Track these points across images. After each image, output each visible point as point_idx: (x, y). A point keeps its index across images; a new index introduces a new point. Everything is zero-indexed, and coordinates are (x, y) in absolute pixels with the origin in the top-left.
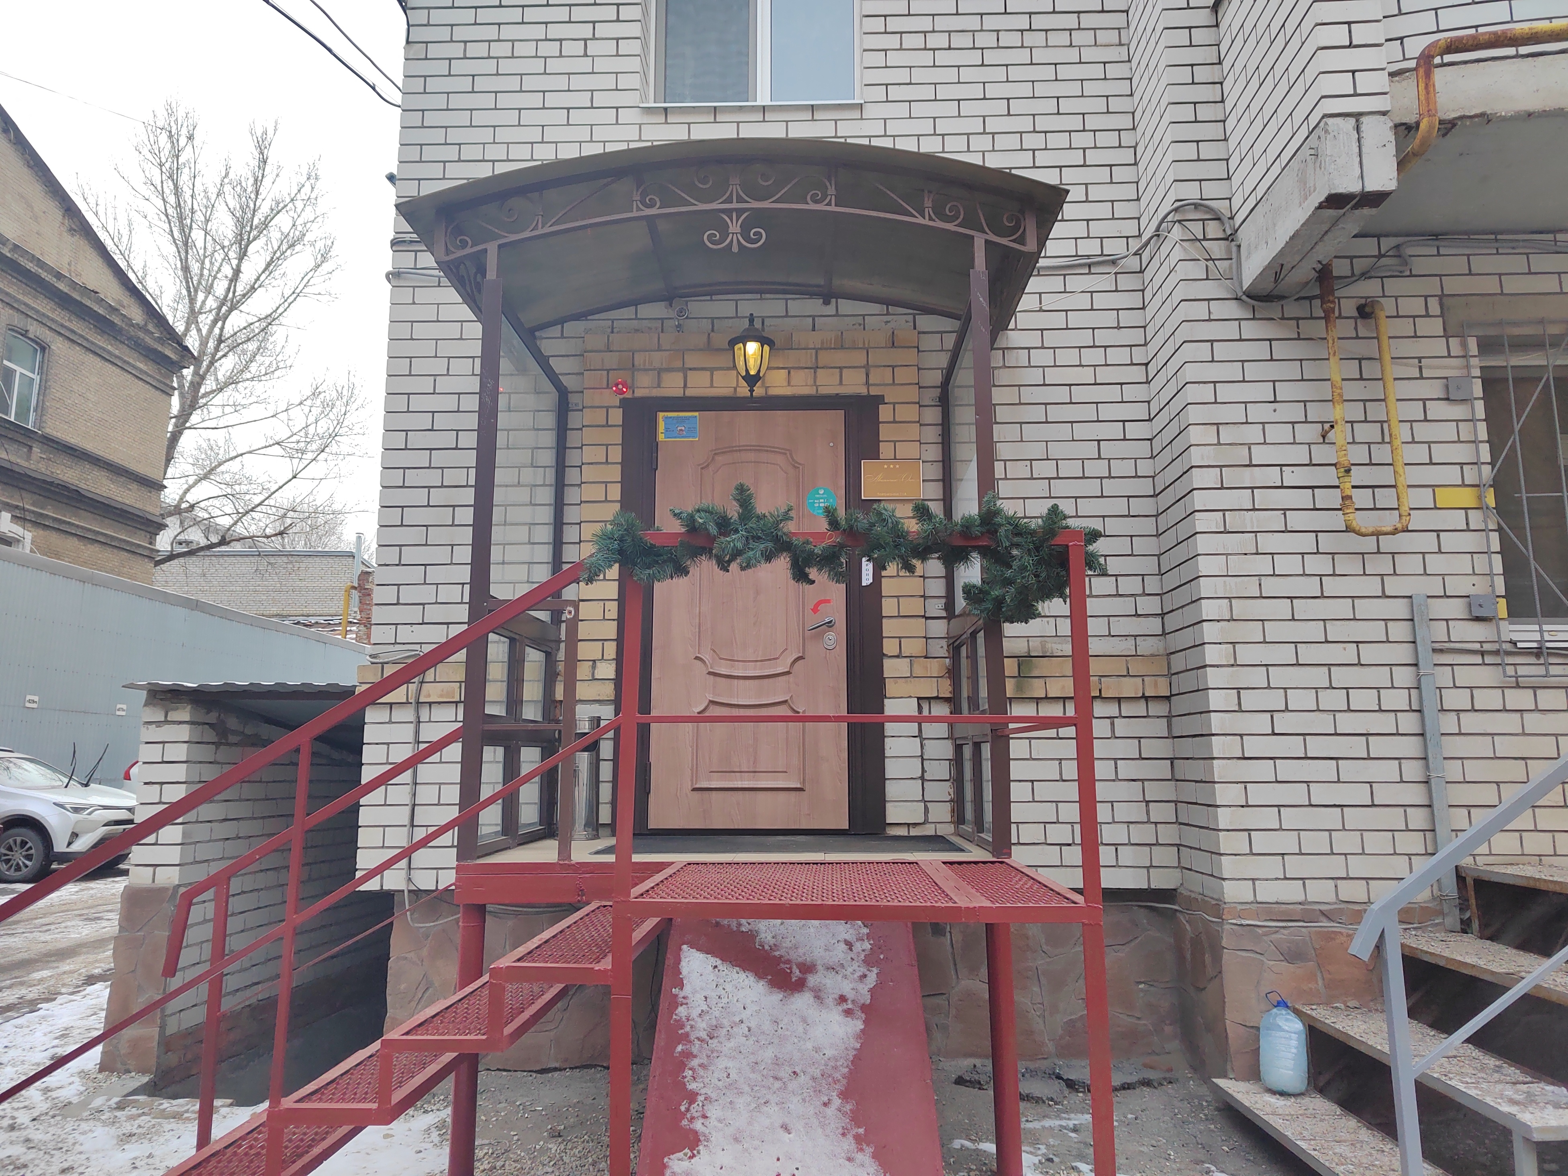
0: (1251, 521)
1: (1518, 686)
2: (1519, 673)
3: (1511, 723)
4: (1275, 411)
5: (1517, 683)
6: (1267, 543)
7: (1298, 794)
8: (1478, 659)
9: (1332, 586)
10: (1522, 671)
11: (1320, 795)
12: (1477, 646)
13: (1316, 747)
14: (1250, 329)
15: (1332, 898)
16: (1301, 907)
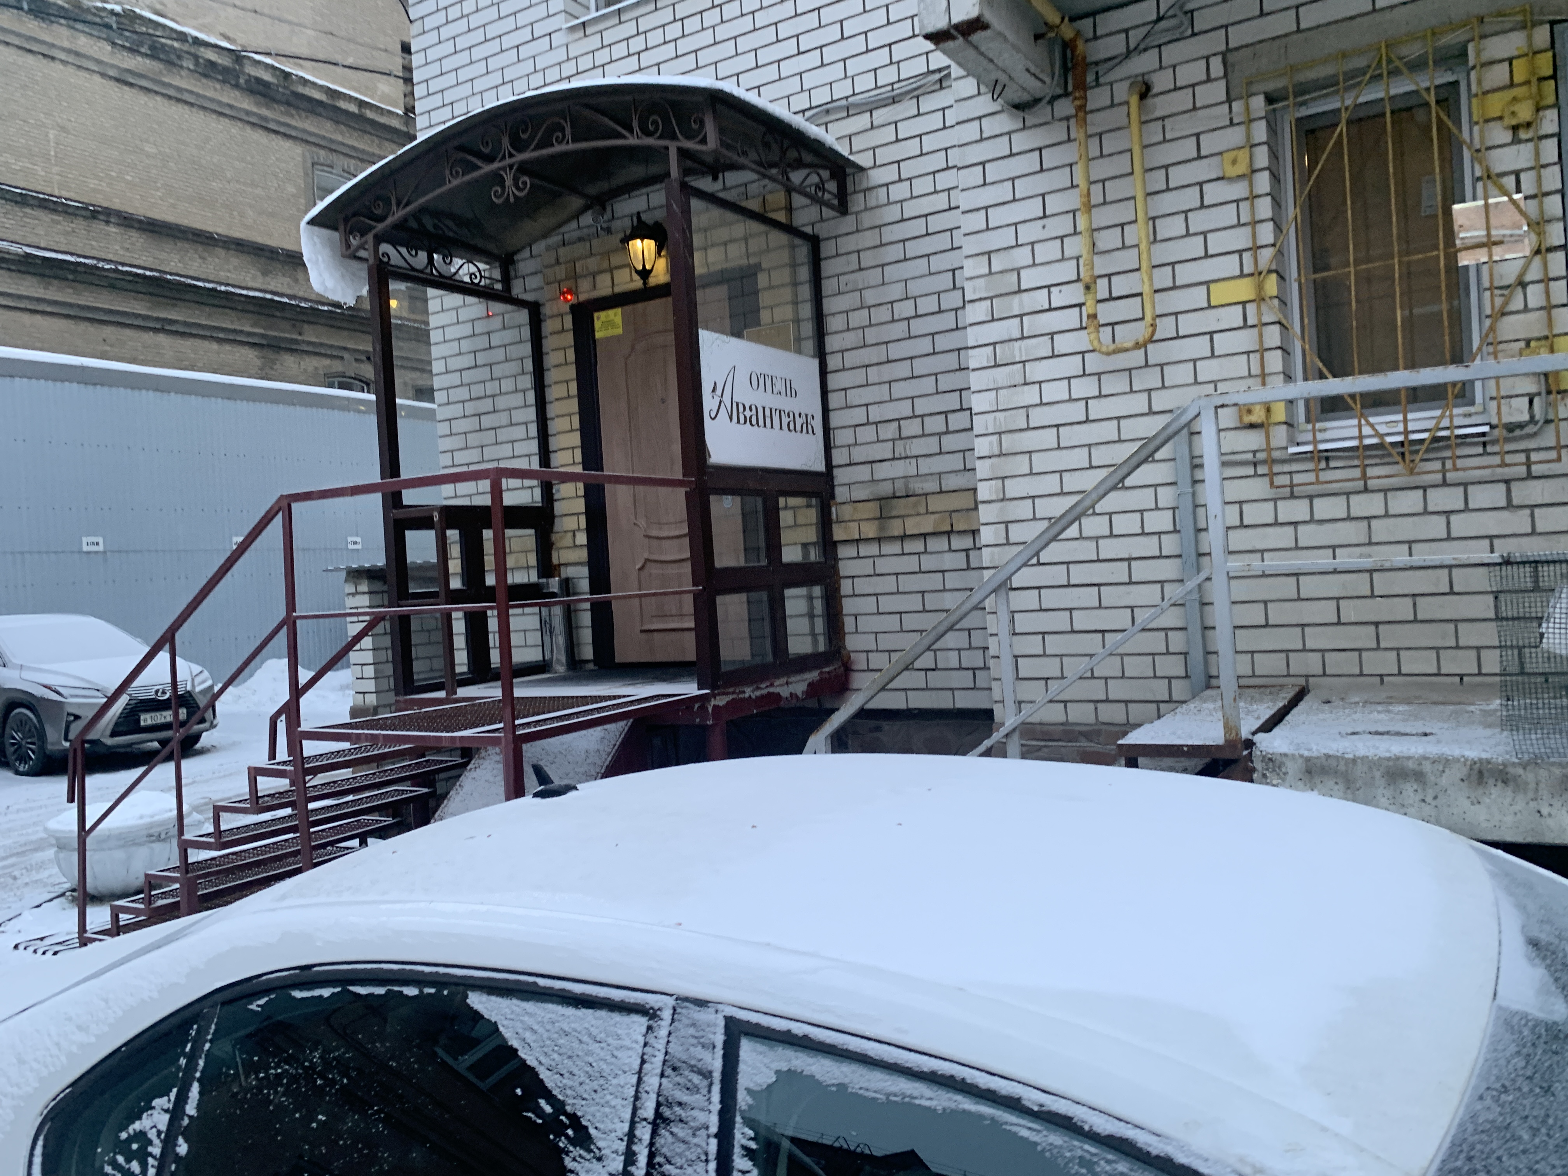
0: (1020, 350)
1: (1292, 496)
2: (1295, 482)
3: (1283, 537)
4: (1044, 227)
5: (1292, 492)
6: (1037, 371)
7: (1060, 621)
8: (1250, 471)
9: (1098, 409)
10: (1298, 479)
11: (1081, 621)
12: (1250, 456)
13: (1079, 574)
14: (1021, 141)
15: (1092, 719)
16: (1062, 728)
